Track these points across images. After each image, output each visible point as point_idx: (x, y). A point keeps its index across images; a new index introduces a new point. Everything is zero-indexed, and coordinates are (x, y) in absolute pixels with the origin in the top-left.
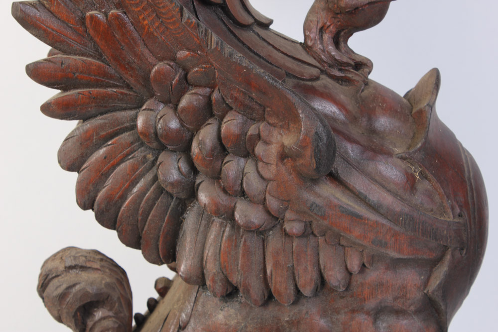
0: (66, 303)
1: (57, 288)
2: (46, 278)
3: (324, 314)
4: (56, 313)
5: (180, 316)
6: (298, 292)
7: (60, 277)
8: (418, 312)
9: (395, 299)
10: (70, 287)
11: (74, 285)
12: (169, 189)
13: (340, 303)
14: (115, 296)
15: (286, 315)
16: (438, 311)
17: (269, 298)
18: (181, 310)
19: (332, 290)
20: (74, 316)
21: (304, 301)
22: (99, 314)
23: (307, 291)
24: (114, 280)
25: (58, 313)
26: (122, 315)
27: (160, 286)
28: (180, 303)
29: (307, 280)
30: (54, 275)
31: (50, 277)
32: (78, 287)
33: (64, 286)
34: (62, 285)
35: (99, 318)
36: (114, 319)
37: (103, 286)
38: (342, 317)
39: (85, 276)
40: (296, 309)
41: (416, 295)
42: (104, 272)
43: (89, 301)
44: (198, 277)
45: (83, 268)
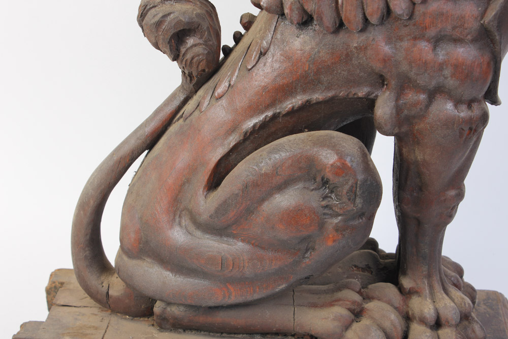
0: (162, 30)
1: (154, 16)
2: (145, 9)
3: (389, 41)
4: (153, 39)
5: (262, 43)
6: (366, 20)
7: (157, 7)
8: (474, 41)
9: (454, 28)
10: (165, 16)
11: (169, 14)
13: (404, 31)
14: (205, 25)
15: (356, 40)
16: (493, 41)
17: (340, 26)
18: (263, 38)
19: (398, 18)
20: (169, 43)
21: (370, 28)
22: (191, 41)
23: (374, 19)
24: (204, 12)
25: (156, 39)
26: (211, 43)
27: (245, 21)
28: (261, 32)
29: (374, 8)
30: (151, 6)
31: (148, 7)
32: (172, 15)
33: (161, 15)
34: (159, 13)
35: (191, 45)
36: (204, 46)
37: (194, 16)
38: (405, 44)
39: (178, 6)
40: (363, 37)
41: (473, 25)
42: (196, 4)
43: (182, 28)
44: (278, 7)
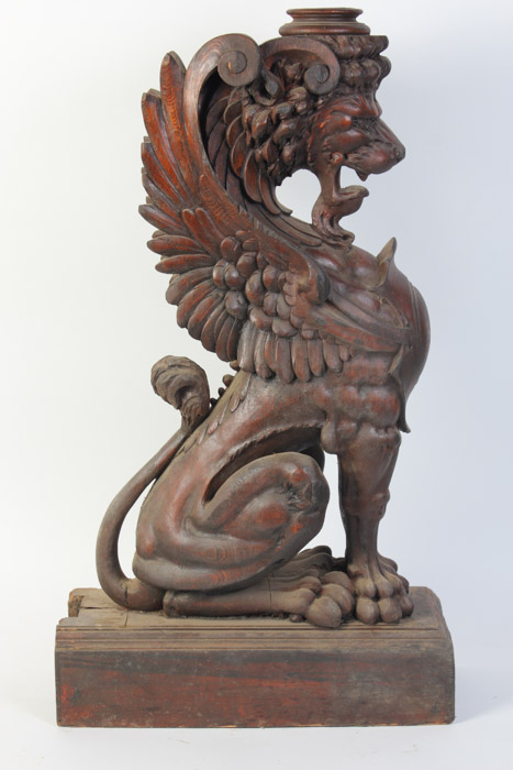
0: (170, 387)
1: (164, 378)
2: (156, 373)
3: (328, 387)
5: (240, 393)
6: (311, 374)
7: (166, 372)
8: (385, 385)
9: (371, 377)
10: (172, 378)
11: (175, 376)
12: (233, 314)
13: (338, 380)
14: (200, 383)
15: (306, 388)
16: (397, 385)
17: (294, 378)
18: (242, 390)
19: (333, 372)
20: (175, 397)
21: (315, 379)
22: (190, 395)
23: (317, 373)
24: (198, 375)
25: (165, 394)
26: (203, 396)
27: (226, 380)
28: (240, 387)
29: (316, 365)
30: (161, 371)
31: (158, 373)
32: (177, 378)
33: (169, 377)
35: (190, 397)
36: (199, 398)
37: (192, 376)
38: (339, 389)
39: (181, 371)
40: (310, 385)
41: (383, 375)
42: (193, 369)
43: (184, 386)
44: (251, 367)
45: (180, 366)
